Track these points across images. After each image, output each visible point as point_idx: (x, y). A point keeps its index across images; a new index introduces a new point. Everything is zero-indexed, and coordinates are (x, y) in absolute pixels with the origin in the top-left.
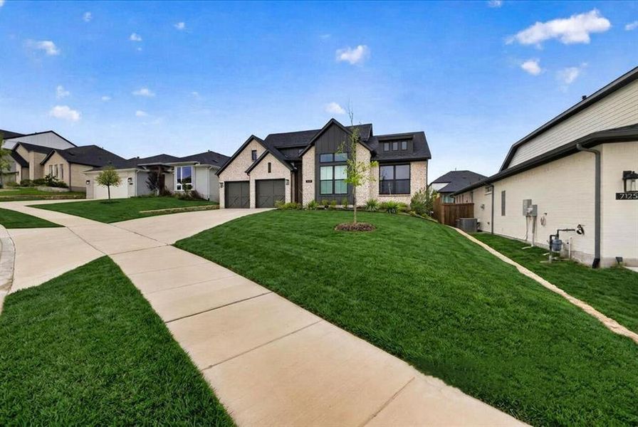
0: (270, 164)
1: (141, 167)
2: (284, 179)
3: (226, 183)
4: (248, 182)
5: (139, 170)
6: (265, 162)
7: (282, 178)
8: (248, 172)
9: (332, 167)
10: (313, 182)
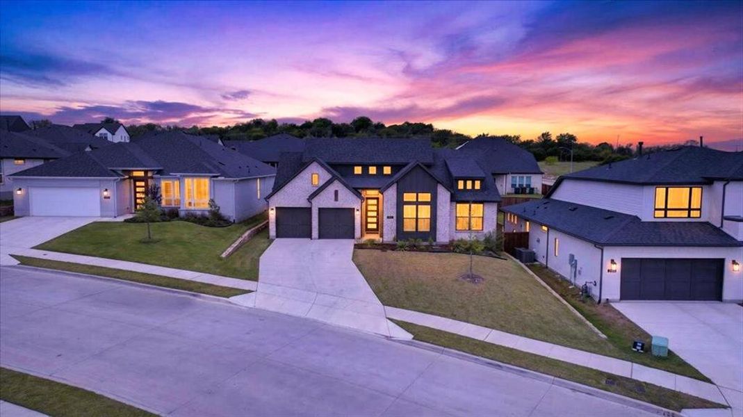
2: (353, 209)
3: (277, 208)
4: (310, 209)
6: (330, 190)
7: (351, 207)
8: (311, 199)
9: (415, 206)
10: (395, 218)
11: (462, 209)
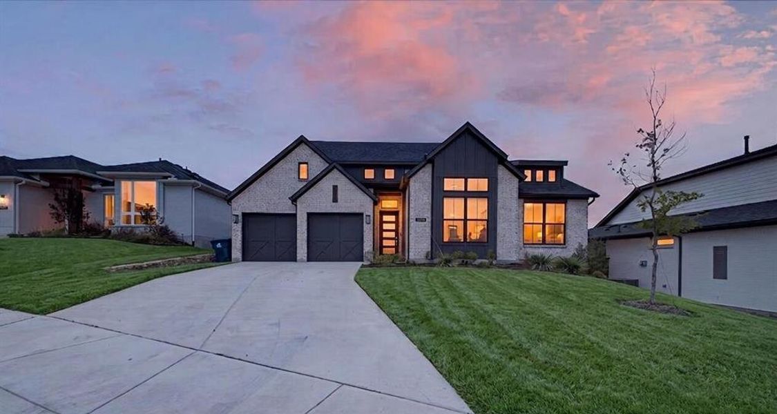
0: (335, 188)
1: (27, 175)
2: (361, 214)
3: (244, 215)
4: (294, 216)
5: (24, 180)
6: (326, 185)
7: (357, 211)
8: (294, 199)
9: (463, 200)
10: (429, 220)
11: (532, 211)
